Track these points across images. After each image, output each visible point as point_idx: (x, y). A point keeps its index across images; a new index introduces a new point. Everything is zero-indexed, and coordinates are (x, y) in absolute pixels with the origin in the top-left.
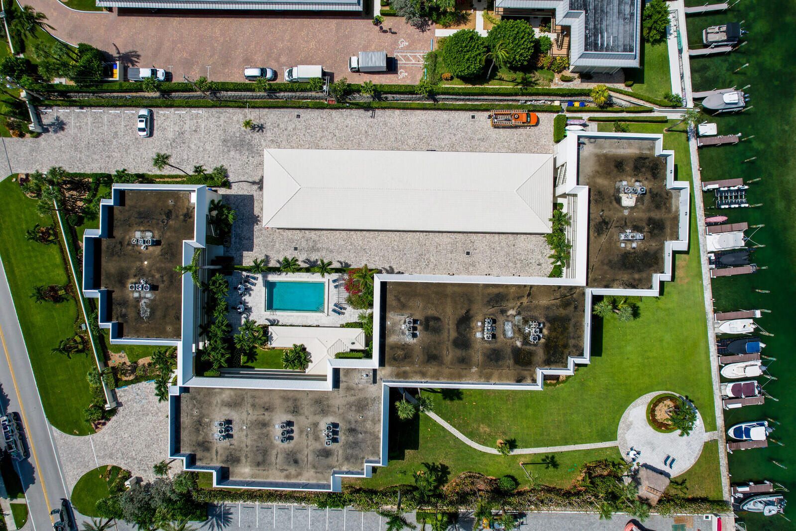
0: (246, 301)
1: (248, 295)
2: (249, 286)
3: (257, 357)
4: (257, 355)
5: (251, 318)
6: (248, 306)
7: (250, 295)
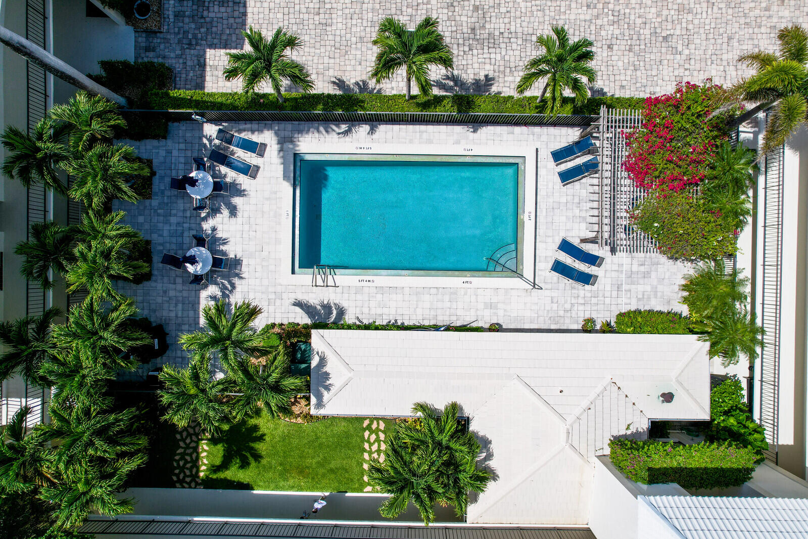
0: (220, 235)
1: (226, 212)
2: (230, 175)
3: (261, 447)
4: (261, 438)
5: (236, 299)
6: (224, 253)
7: (233, 211)
